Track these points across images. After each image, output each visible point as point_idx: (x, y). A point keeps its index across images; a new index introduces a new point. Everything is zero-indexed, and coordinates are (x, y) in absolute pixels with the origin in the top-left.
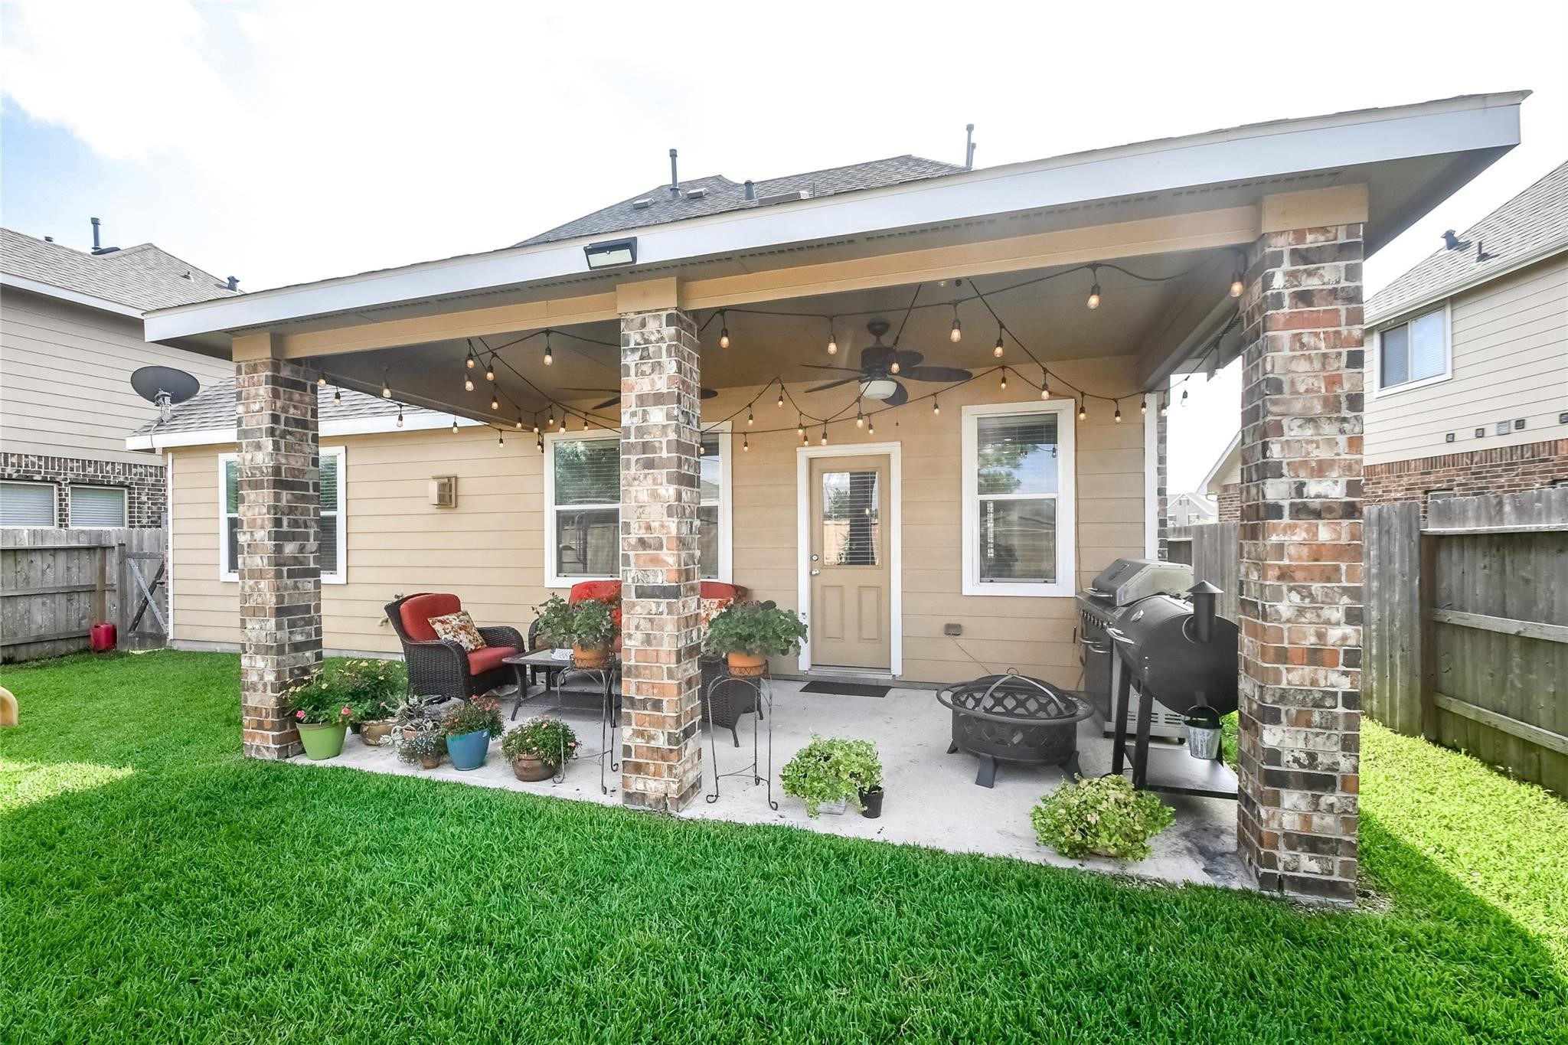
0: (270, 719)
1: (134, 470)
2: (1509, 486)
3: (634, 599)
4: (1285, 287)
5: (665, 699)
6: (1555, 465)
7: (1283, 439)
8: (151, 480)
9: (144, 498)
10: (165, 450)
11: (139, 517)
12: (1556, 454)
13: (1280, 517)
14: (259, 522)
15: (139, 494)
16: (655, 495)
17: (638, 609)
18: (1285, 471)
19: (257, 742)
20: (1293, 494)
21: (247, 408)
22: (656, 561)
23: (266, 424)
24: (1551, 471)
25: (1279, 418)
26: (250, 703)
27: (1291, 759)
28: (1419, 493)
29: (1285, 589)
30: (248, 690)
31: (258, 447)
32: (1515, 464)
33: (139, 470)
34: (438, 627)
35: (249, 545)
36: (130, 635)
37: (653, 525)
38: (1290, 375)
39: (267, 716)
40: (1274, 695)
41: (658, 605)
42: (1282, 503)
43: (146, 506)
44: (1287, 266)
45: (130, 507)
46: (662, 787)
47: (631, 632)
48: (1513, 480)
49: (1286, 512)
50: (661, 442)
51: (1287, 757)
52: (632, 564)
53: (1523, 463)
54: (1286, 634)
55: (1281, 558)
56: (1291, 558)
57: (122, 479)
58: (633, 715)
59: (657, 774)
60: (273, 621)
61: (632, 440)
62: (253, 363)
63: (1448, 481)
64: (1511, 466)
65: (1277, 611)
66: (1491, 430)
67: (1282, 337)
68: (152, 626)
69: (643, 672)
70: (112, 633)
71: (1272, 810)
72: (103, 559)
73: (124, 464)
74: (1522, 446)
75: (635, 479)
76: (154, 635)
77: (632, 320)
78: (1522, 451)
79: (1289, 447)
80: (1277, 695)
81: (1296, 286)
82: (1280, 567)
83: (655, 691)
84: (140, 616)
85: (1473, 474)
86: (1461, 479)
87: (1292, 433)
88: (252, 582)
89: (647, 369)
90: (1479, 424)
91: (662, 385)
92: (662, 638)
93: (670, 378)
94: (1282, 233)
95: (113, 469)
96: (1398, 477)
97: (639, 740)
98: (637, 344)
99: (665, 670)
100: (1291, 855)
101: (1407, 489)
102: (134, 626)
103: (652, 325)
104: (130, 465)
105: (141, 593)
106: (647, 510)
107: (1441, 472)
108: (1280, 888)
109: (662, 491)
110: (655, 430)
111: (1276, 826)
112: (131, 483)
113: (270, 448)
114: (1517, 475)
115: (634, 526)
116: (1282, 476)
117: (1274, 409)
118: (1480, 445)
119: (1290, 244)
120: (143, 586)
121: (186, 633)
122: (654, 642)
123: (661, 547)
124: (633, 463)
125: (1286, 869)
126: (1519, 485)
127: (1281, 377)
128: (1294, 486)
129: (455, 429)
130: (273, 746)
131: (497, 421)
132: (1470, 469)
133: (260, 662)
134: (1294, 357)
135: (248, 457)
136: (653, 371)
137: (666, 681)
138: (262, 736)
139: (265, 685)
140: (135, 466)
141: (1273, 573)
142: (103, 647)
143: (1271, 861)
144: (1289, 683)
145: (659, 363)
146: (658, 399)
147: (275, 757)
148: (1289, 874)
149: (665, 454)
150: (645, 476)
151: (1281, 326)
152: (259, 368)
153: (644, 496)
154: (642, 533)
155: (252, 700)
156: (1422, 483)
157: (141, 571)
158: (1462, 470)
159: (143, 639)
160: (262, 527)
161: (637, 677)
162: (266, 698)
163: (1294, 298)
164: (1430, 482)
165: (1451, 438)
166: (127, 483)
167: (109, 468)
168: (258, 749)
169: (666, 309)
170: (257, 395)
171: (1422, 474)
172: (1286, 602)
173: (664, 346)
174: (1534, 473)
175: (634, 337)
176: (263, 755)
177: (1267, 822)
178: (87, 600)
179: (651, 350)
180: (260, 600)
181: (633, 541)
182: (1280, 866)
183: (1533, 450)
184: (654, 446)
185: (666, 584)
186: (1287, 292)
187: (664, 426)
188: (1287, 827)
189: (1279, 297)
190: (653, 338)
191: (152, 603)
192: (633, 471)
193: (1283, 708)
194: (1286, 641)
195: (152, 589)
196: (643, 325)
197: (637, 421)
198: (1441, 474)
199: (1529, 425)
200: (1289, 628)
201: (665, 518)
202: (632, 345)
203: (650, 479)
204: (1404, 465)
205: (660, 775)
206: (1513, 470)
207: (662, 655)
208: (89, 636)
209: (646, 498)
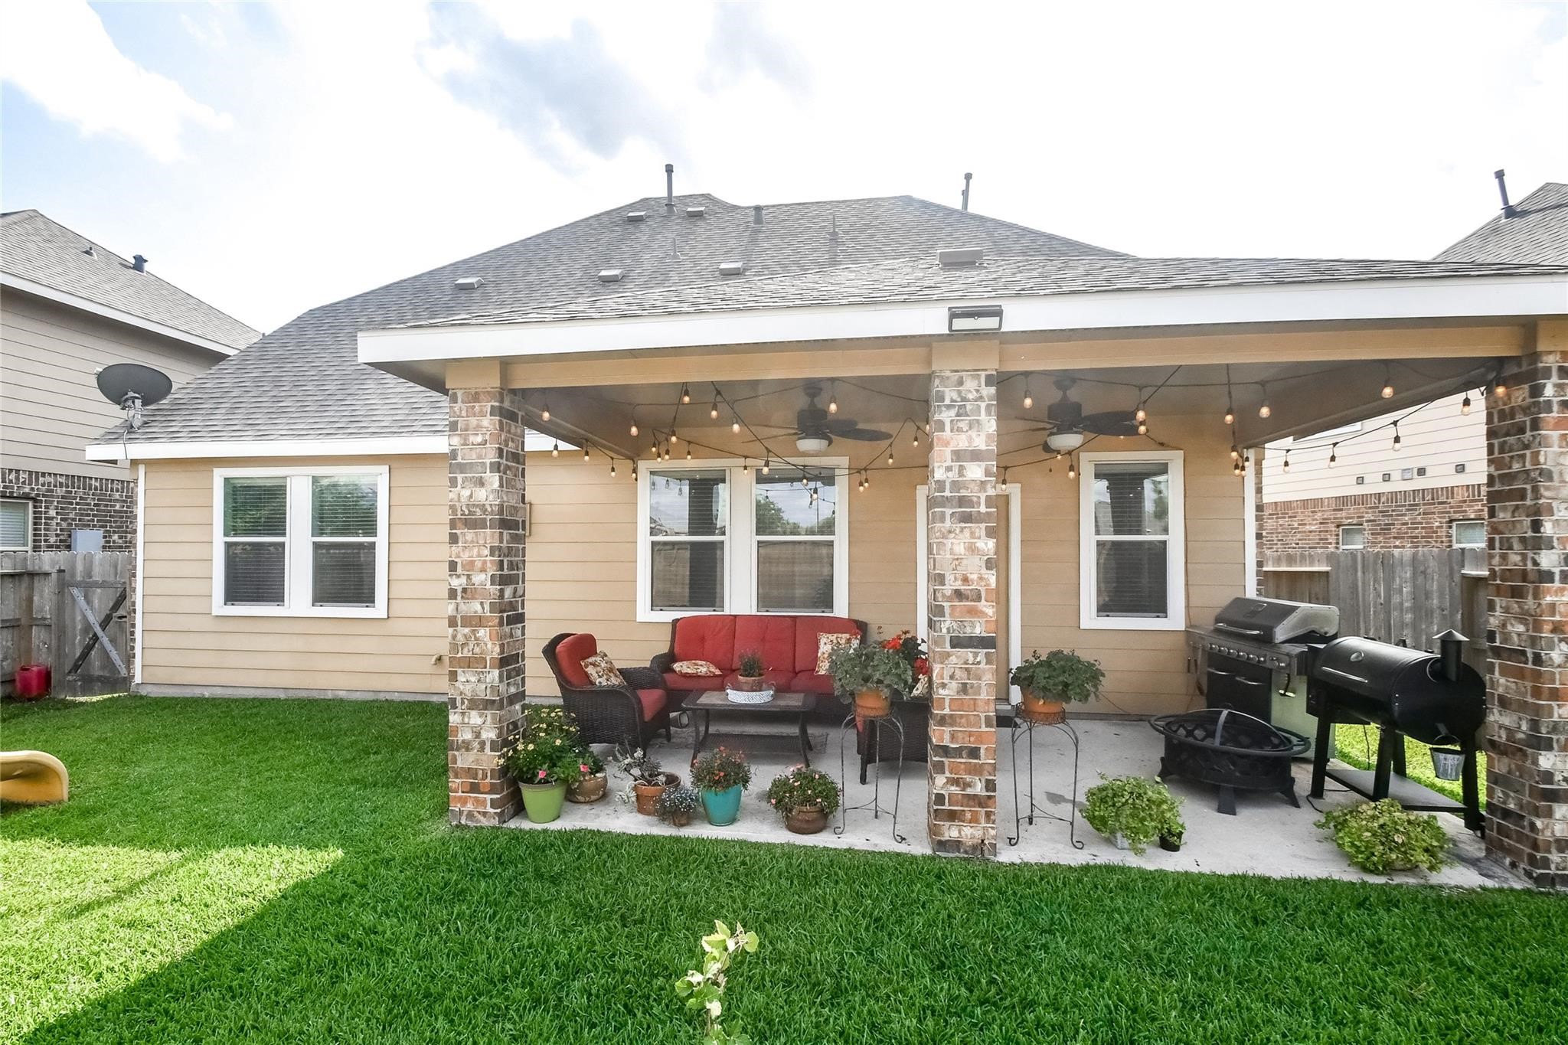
0: (488, 780)
1: (41, 480)
2: (1412, 524)
3: (948, 648)
4: (1554, 396)
5: (983, 748)
6: (1451, 507)
7: (1554, 518)
8: (60, 491)
9: (52, 513)
10: (135, 463)
11: (46, 535)
12: (1453, 498)
13: (1552, 581)
14: (478, 564)
15: (46, 507)
16: (972, 549)
17: (953, 659)
18: (1555, 544)
19: (470, 807)
20: (1562, 564)
21: (465, 440)
22: (974, 612)
23: (491, 457)
24: (1449, 512)
25: (1550, 501)
26: (459, 764)
27: (1561, 778)
28: (1332, 527)
29: (1556, 640)
30: (458, 749)
31: (481, 483)
32: (1417, 505)
33: (48, 479)
34: (590, 670)
35: (464, 590)
36: (70, 678)
37: (971, 577)
38: (1559, 467)
39: (485, 777)
40: (1548, 727)
41: (976, 655)
42: (1553, 570)
43: (54, 522)
44: (1555, 379)
45: (35, 524)
46: (979, 834)
47: (945, 681)
48: (1415, 519)
49: (1557, 577)
50: (979, 497)
51: (1558, 777)
52: (947, 615)
53: (1424, 504)
54: (1557, 676)
55: (1553, 614)
56: (1561, 615)
57: (27, 490)
58: (947, 763)
59: (974, 820)
60: (496, 672)
61: (947, 493)
62: (473, 391)
63: (1359, 517)
64: (1413, 507)
65: (1551, 658)
66: (1396, 476)
67: (1552, 436)
68: (103, 667)
69: (958, 720)
70: (46, 677)
71: (1546, 821)
72: (31, 588)
73: (30, 473)
74: (1423, 490)
75: (950, 532)
76: (105, 678)
77: (948, 378)
78: (1423, 495)
79: (1558, 525)
80: (1551, 727)
81: (1562, 396)
82: (1553, 622)
83: (972, 739)
84: (85, 655)
85: (1380, 512)
86: (1370, 516)
87: (1560, 514)
88: (467, 630)
89: (964, 425)
90: (1386, 469)
91: (980, 442)
92: (980, 687)
93: (989, 436)
94: (1550, 352)
95: (17, 478)
96: (1312, 512)
97: (953, 788)
98: (953, 401)
99: (983, 719)
100: (1561, 857)
101: (1321, 523)
102: (76, 667)
103: (970, 384)
104: (37, 473)
105: (87, 627)
106: (964, 562)
107: (1352, 509)
108: (1553, 885)
109: (980, 544)
110: (972, 486)
111: (1549, 834)
112: (38, 495)
113: (496, 485)
114: (1419, 514)
115: (949, 578)
116: (1553, 548)
117: (1547, 494)
118: (1387, 488)
119: (1557, 362)
120: (92, 619)
121: (161, 676)
122: (970, 691)
123: (979, 599)
124: (948, 517)
125: (1558, 869)
126: (1422, 523)
127: (1552, 468)
128: (1562, 557)
129: (555, 453)
130: (492, 811)
131: (611, 449)
132: (1378, 507)
133: (475, 718)
134: (1562, 453)
135: (466, 493)
136: (970, 428)
137: (984, 729)
138: (477, 800)
139: (483, 744)
140: (43, 474)
141: (1547, 627)
142: (34, 694)
143: (1546, 862)
144: (1560, 717)
145: (978, 421)
146: (976, 456)
147: (495, 822)
148: (1560, 872)
149: (983, 509)
150: (962, 529)
151: (1551, 428)
152: (482, 397)
153: (960, 549)
154: (958, 585)
155: (463, 760)
156: (1335, 518)
157: (88, 601)
158: (1370, 508)
159: (89, 684)
160: (483, 570)
161: (951, 725)
162: (484, 758)
163: (1560, 405)
164: (1342, 518)
165: (1360, 480)
166: (33, 495)
167: (13, 476)
168: (470, 815)
169: (986, 370)
170: (479, 427)
171: (1334, 510)
172: (1557, 651)
173: (983, 405)
174: (1434, 513)
175: (950, 394)
176: (478, 821)
177: (1543, 831)
178: (10, 637)
179: (969, 407)
180: (477, 650)
181: (948, 593)
182: (1553, 866)
183: (1433, 493)
184: (972, 501)
185: (984, 634)
186: (1555, 400)
187: (982, 482)
188: (1558, 834)
189: (1549, 403)
190: (970, 396)
191: (105, 640)
192: (948, 523)
193: (1555, 737)
194: (1557, 682)
195: (105, 624)
196: (961, 383)
197: (953, 475)
198: (1352, 511)
199: (1428, 473)
200: (1560, 672)
201: (984, 570)
202: (947, 402)
203: (967, 533)
204: (1317, 503)
205: (977, 821)
206: (1416, 510)
207: (980, 703)
208: (13, 681)
209: (962, 551)
